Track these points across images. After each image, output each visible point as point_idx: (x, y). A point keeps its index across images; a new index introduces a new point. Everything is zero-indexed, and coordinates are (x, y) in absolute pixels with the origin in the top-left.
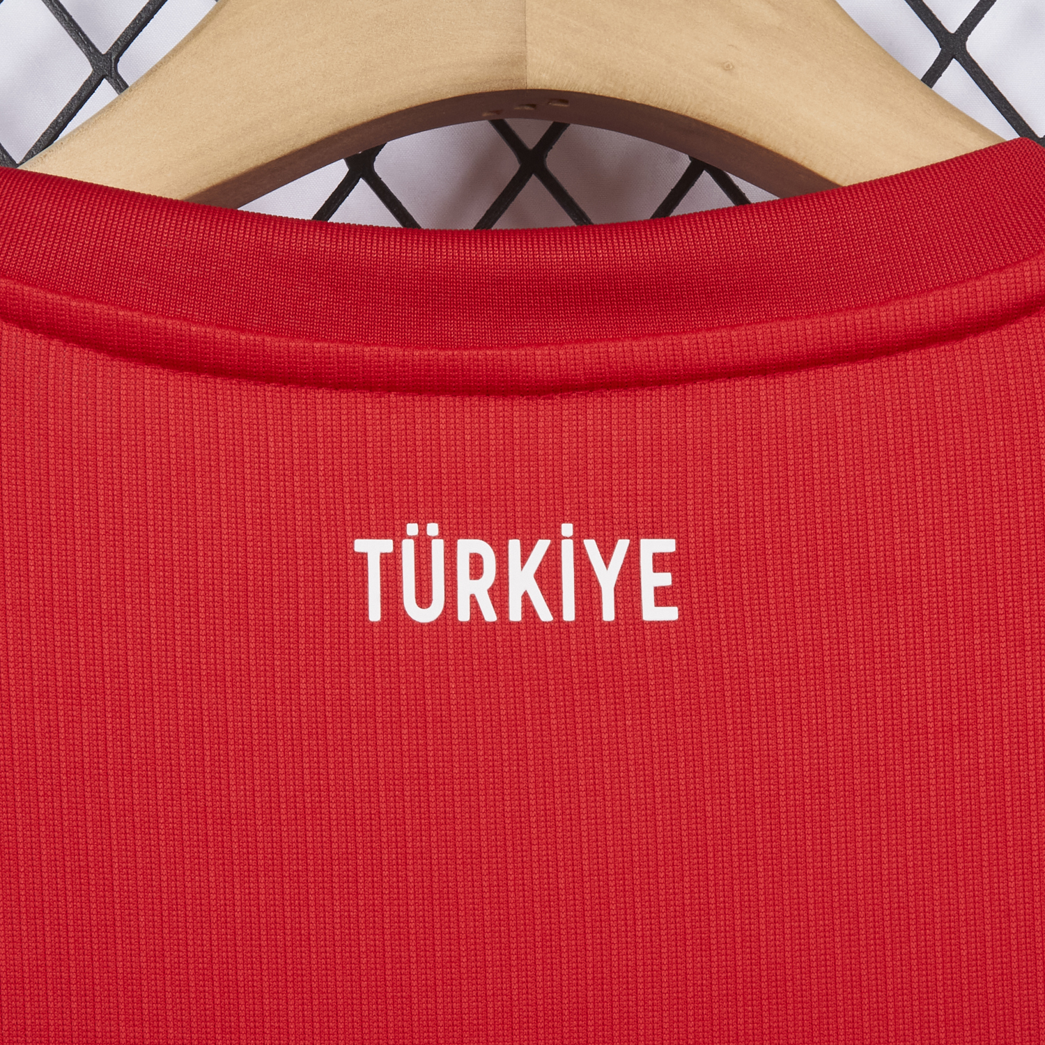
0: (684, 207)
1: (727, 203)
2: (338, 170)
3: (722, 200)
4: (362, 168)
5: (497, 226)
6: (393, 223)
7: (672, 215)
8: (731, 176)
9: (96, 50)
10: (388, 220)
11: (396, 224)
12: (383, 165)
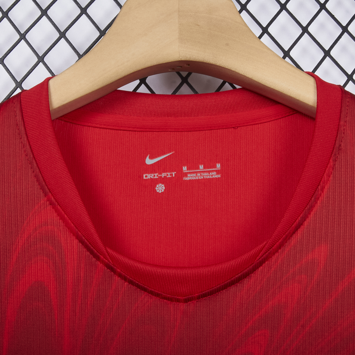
0: (223, 90)
1: (231, 89)
2: (138, 82)
3: (230, 88)
4: (143, 81)
5: (177, 94)
6: (149, 92)
7: (220, 91)
8: (235, 85)
9: (80, 54)
10: (148, 92)
11: (150, 93)
12: (148, 81)
